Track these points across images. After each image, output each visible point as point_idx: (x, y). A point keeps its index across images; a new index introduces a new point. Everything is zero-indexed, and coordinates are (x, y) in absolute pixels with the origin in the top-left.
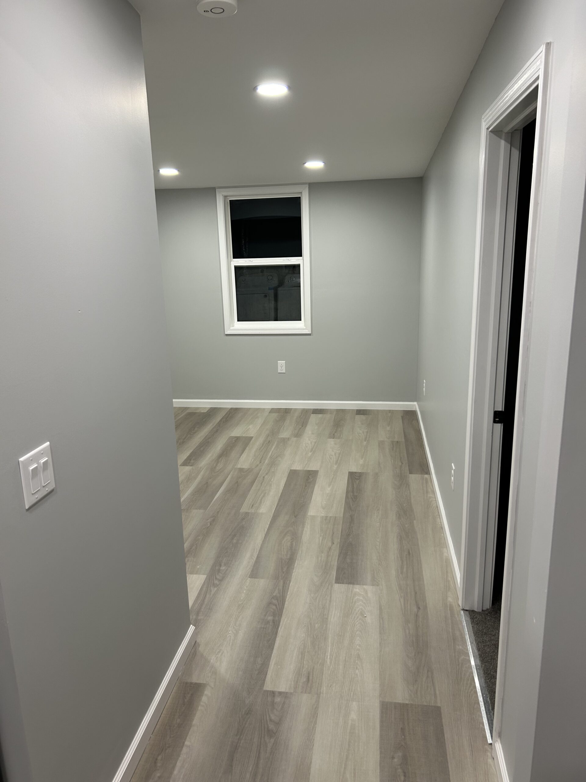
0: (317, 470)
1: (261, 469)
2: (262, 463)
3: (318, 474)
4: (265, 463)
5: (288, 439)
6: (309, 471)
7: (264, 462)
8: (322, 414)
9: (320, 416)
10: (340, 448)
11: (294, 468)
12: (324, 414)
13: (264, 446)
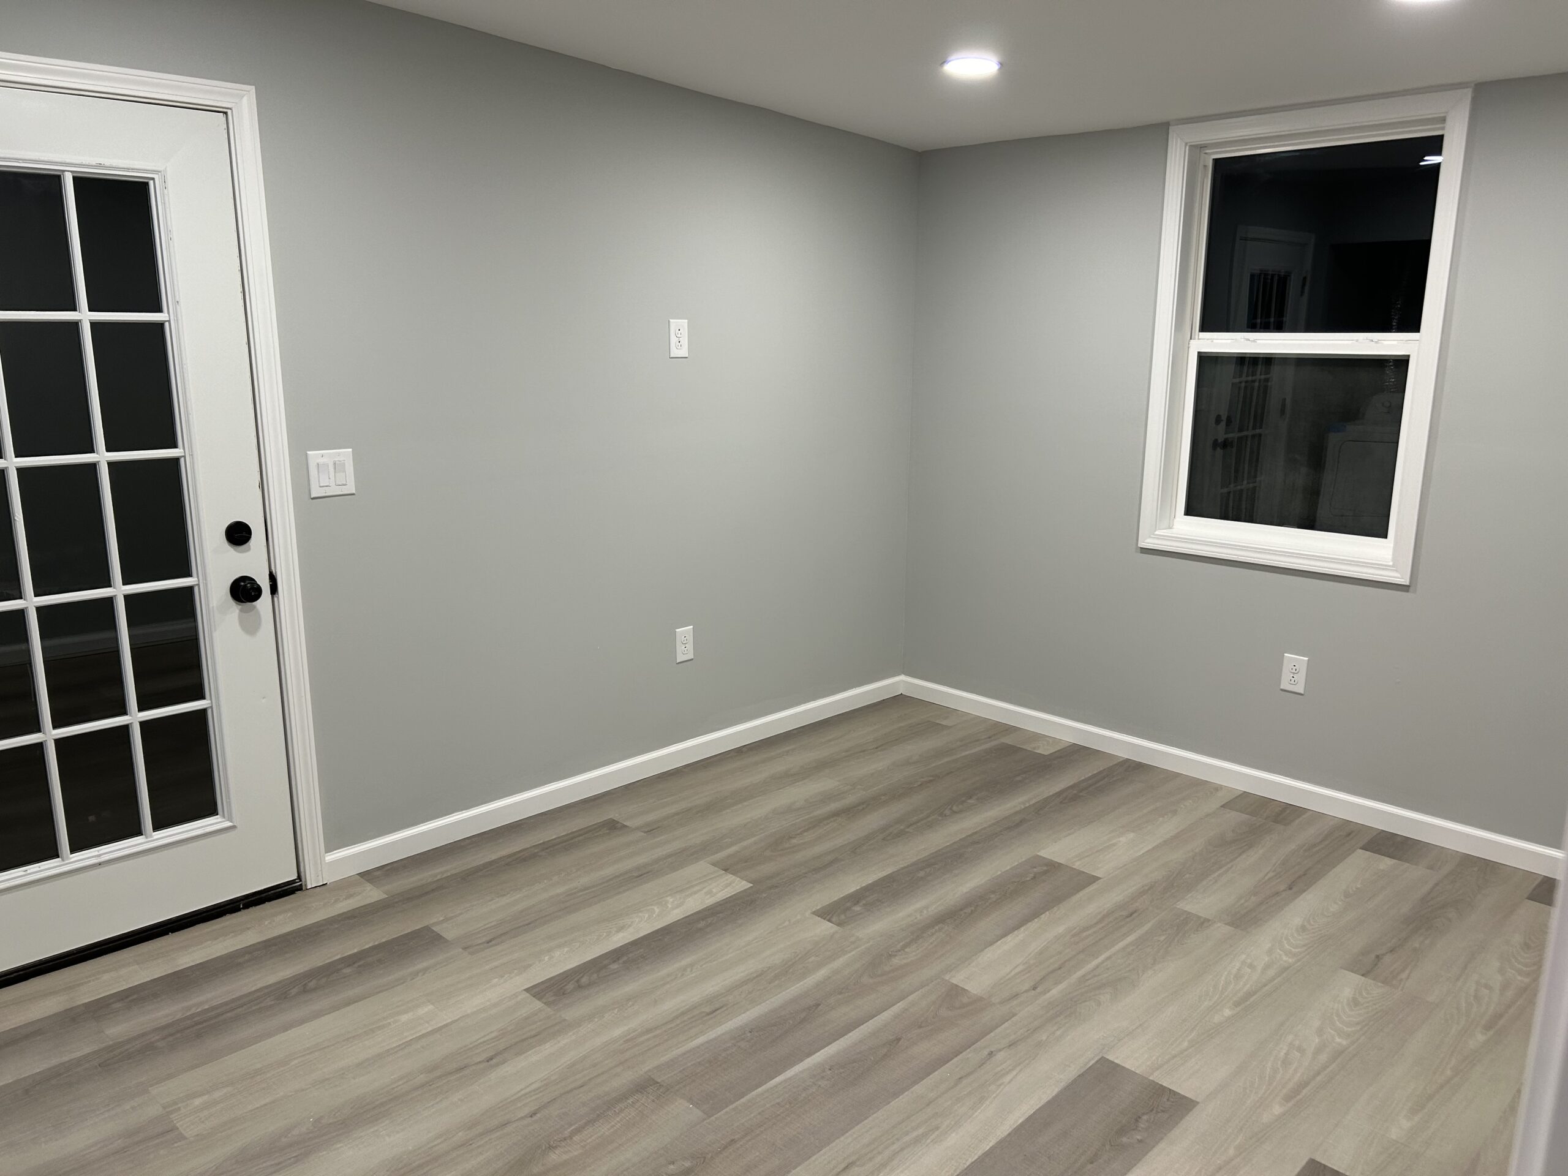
0: (1192, 1101)
1: (1014, 1015)
2: (1039, 990)
3: (1182, 1117)
4: (1048, 995)
5: (1202, 923)
6: (1163, 1089)
7: (1045, 992)
8: (1399, 859)
9: (1386, 863)
10: (1359, 1027)
11: (1118, 1057)
12: (1407, 861)
13: (1103, 925)
